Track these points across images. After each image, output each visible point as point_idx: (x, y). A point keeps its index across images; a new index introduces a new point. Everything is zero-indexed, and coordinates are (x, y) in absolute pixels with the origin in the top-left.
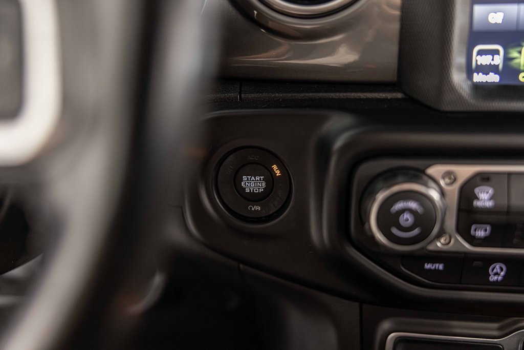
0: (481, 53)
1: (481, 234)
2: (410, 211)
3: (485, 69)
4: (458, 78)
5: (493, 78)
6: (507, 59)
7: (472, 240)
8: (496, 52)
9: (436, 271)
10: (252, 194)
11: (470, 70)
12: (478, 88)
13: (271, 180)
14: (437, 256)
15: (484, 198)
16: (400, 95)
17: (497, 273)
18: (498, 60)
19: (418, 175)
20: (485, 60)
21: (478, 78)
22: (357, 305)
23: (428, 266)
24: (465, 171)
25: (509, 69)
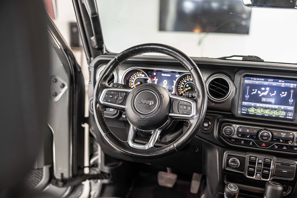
0: (243, 109)
1: (240, 135)
2: (229, 130)
3: (243, 111)
4: (239, 112)
5: (245, 113)
6: (247, 110)
7: (238, 136)
8: (246, 109)
9: (233, 141)
10: (205, 126)
11: (241, 111)
12: (242, 114)
13: (209, 124)
14: (233, 139)
15: (240, 130)
16: (231, 113)
17: (243, 142)
18: (246, 110)
19: (231, 125)
20: (244, 110)
21: (243, 112)
22: (221, 148)
23: (232, 140)
24: (238, 126)
25: (247, 112)
